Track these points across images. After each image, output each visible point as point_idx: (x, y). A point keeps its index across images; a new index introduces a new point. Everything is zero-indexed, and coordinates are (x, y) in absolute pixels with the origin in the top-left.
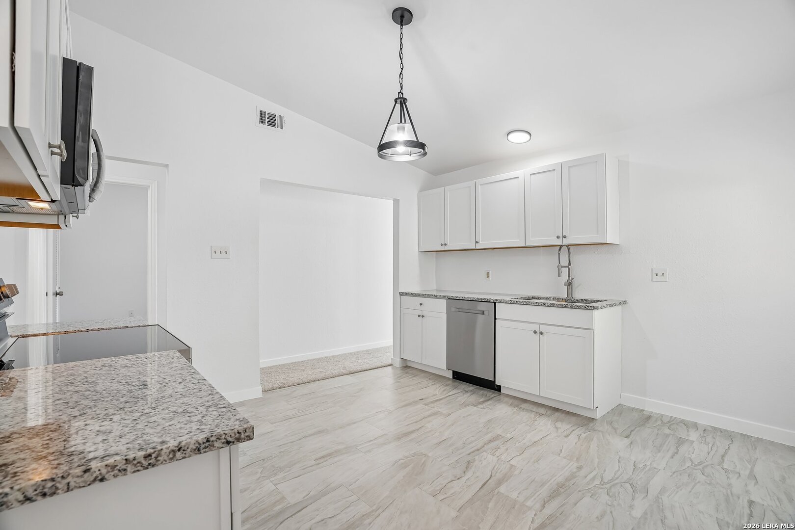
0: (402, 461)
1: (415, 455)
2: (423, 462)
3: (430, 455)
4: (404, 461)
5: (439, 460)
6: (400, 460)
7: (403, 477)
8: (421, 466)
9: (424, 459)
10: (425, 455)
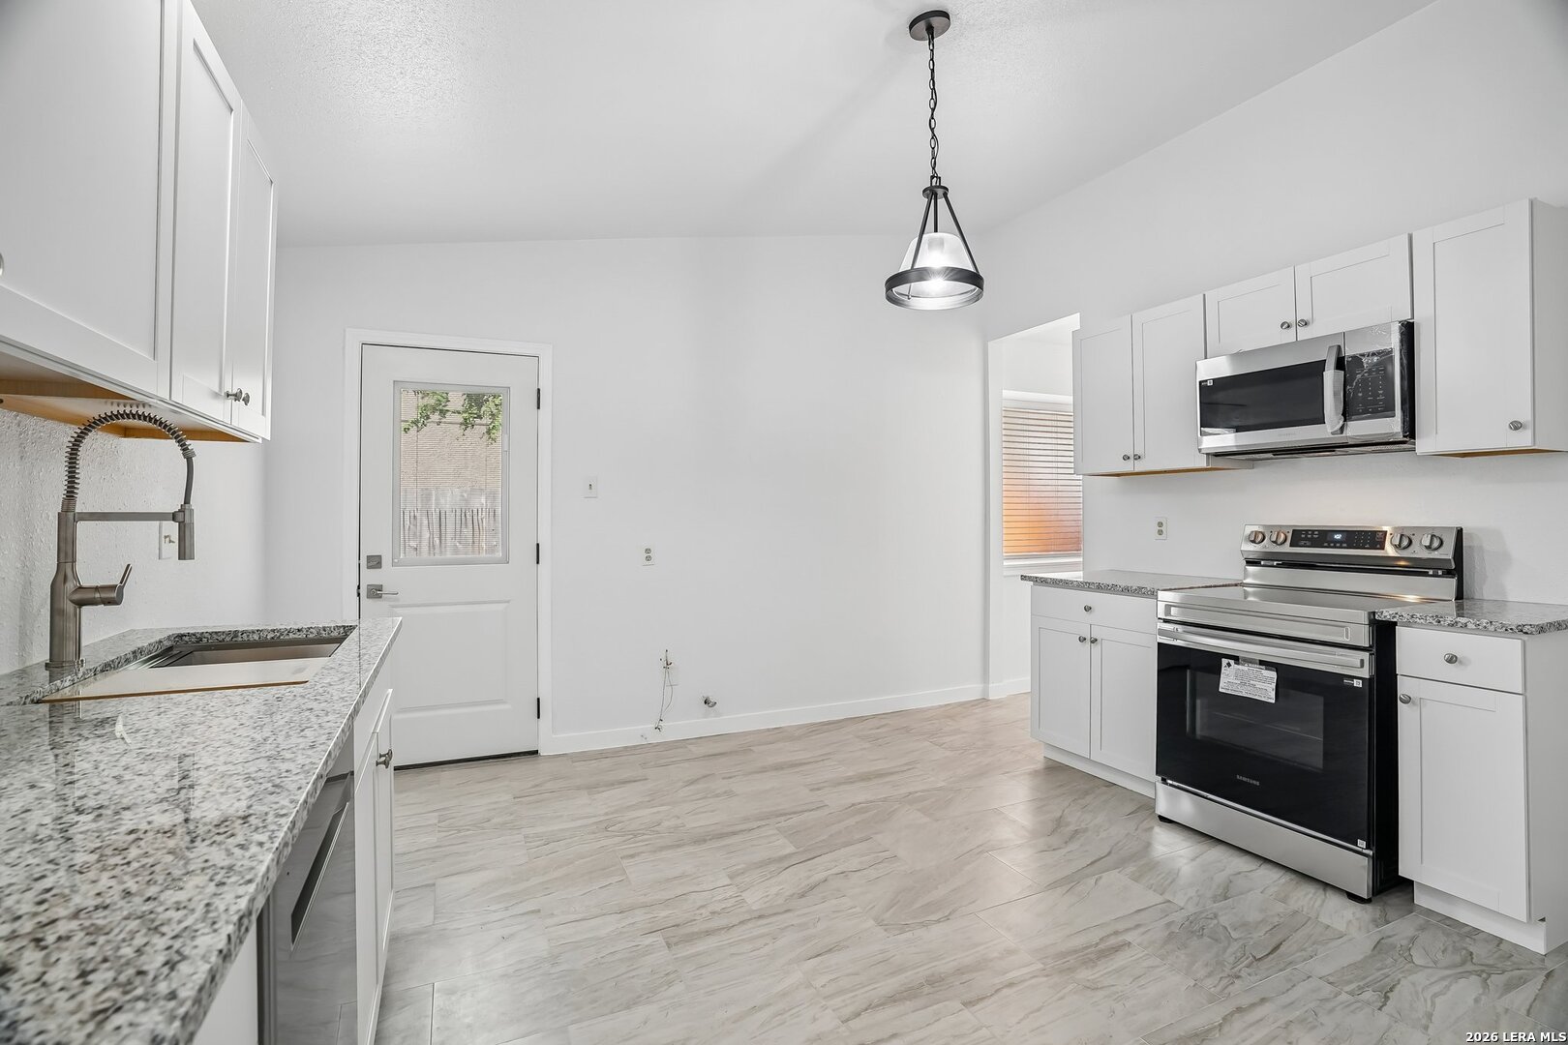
0: (934, 917)
1: (904, 928)
2: (891, 910)
3: (871, 923)
4: (930, 918)
5: (858, 909)
6: (938, 921)
7: (937, 888)
8: (899, 901)
9: (888, 915)
10: (880, 923)
